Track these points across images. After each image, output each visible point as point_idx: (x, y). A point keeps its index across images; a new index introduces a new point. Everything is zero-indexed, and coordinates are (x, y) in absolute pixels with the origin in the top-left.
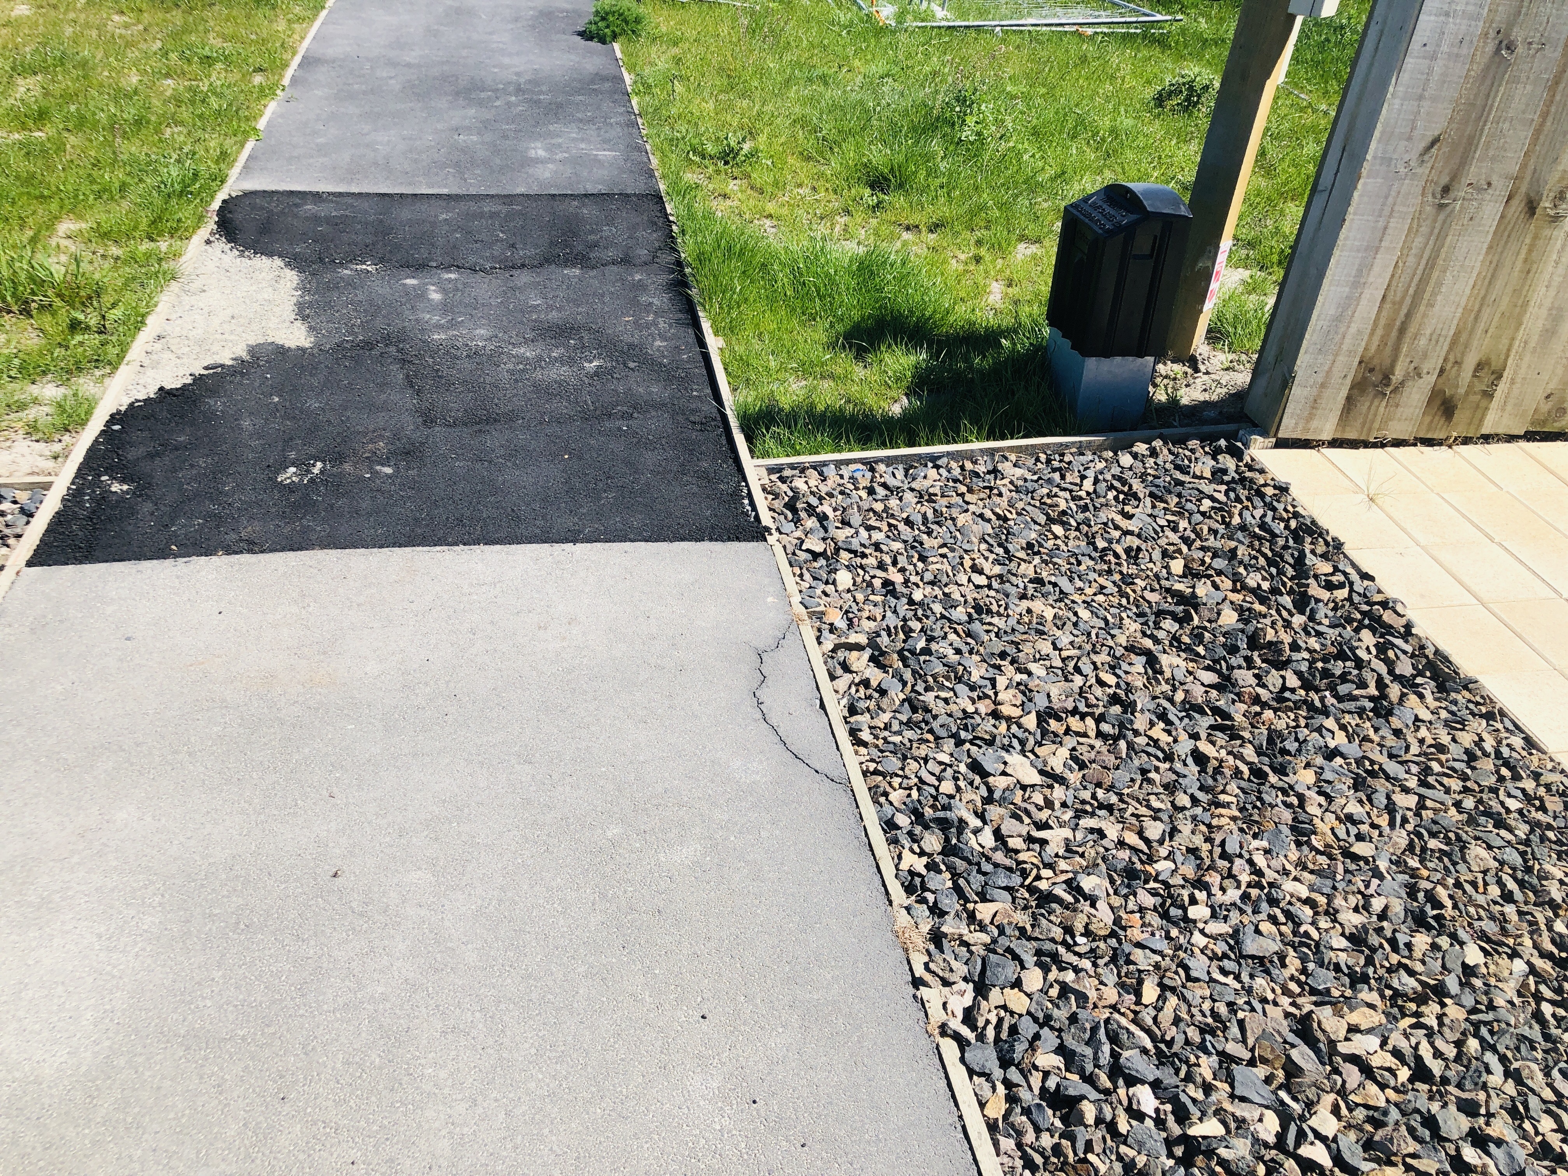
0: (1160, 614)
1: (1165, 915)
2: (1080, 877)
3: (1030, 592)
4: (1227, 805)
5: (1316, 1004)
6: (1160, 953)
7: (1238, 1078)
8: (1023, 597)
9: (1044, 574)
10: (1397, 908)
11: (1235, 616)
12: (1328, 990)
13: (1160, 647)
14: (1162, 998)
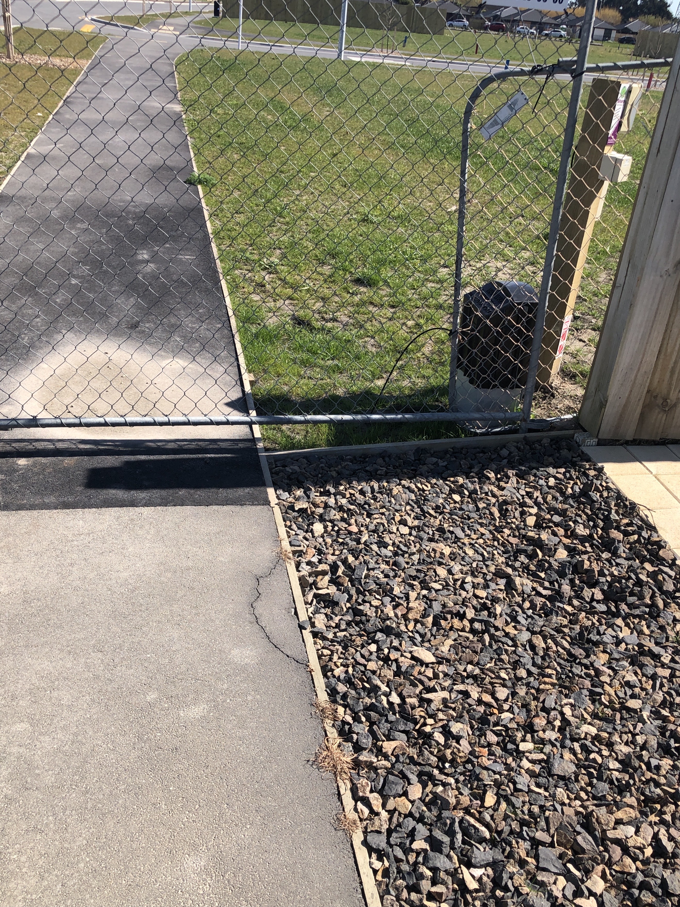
0: (519, 552)
1: (504, 749)
2: (452, 723)
3: (437, 537)
4: (550, 676)
5: (596, 805)
6: (500, 773)
7: (542, 855)
8: (431, 540)
9: (446, 526)
10: (653, 742)
11: (566, 553)
12: (604, 796)
13: (517, 573)
14: (498, 803)
